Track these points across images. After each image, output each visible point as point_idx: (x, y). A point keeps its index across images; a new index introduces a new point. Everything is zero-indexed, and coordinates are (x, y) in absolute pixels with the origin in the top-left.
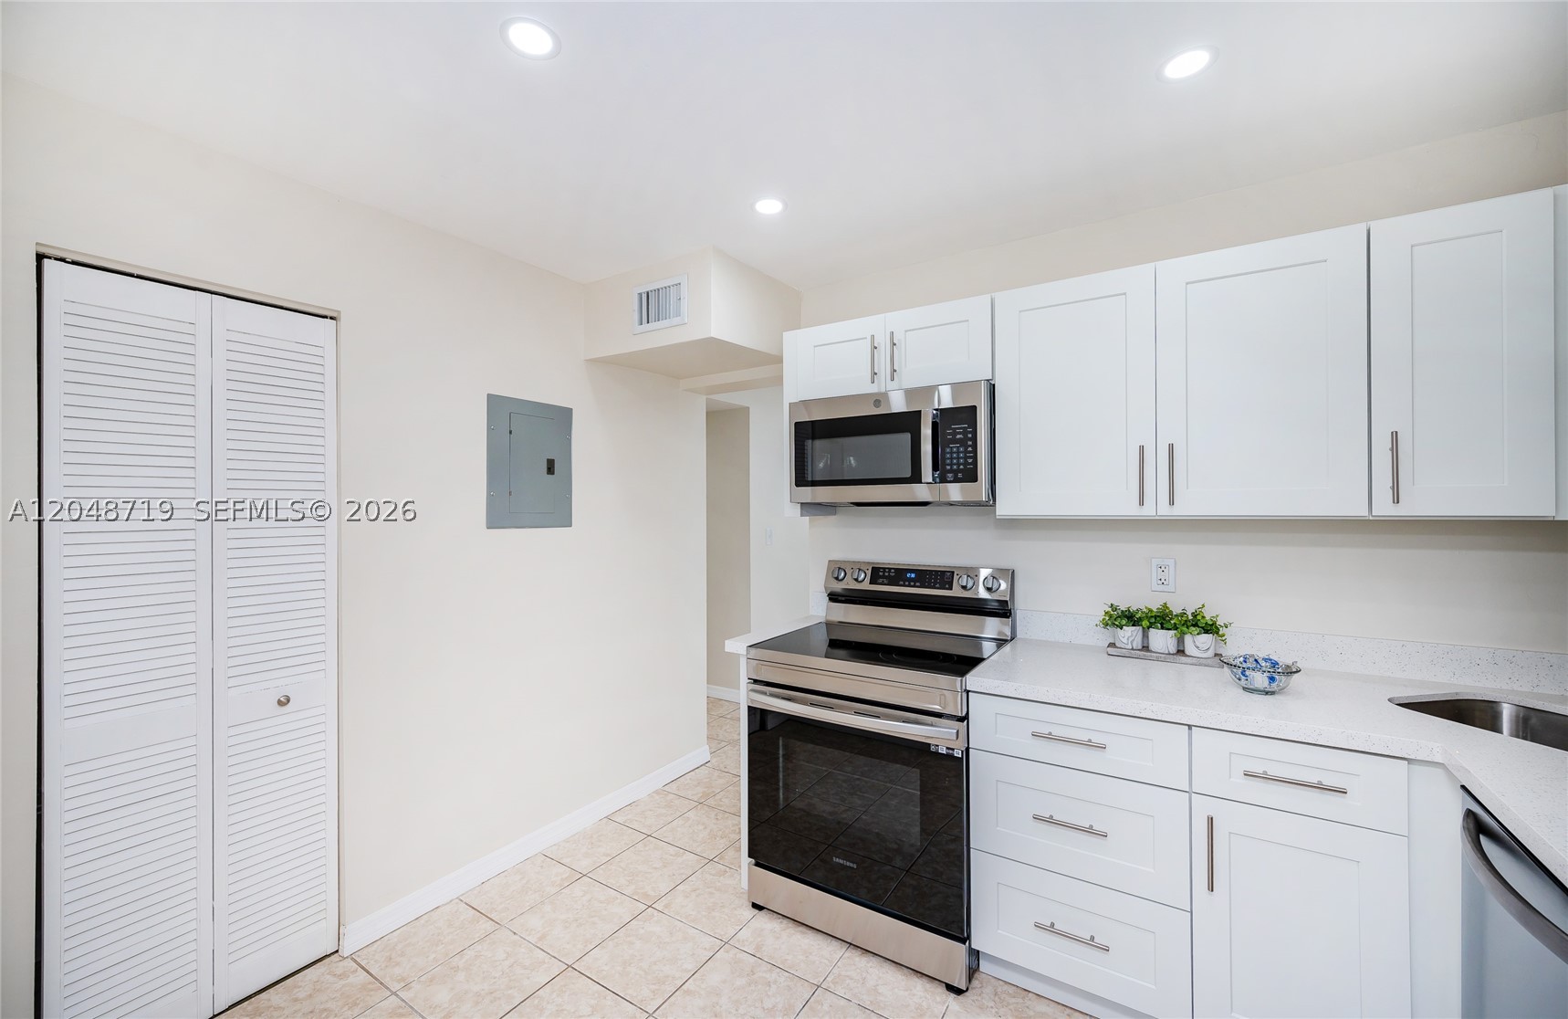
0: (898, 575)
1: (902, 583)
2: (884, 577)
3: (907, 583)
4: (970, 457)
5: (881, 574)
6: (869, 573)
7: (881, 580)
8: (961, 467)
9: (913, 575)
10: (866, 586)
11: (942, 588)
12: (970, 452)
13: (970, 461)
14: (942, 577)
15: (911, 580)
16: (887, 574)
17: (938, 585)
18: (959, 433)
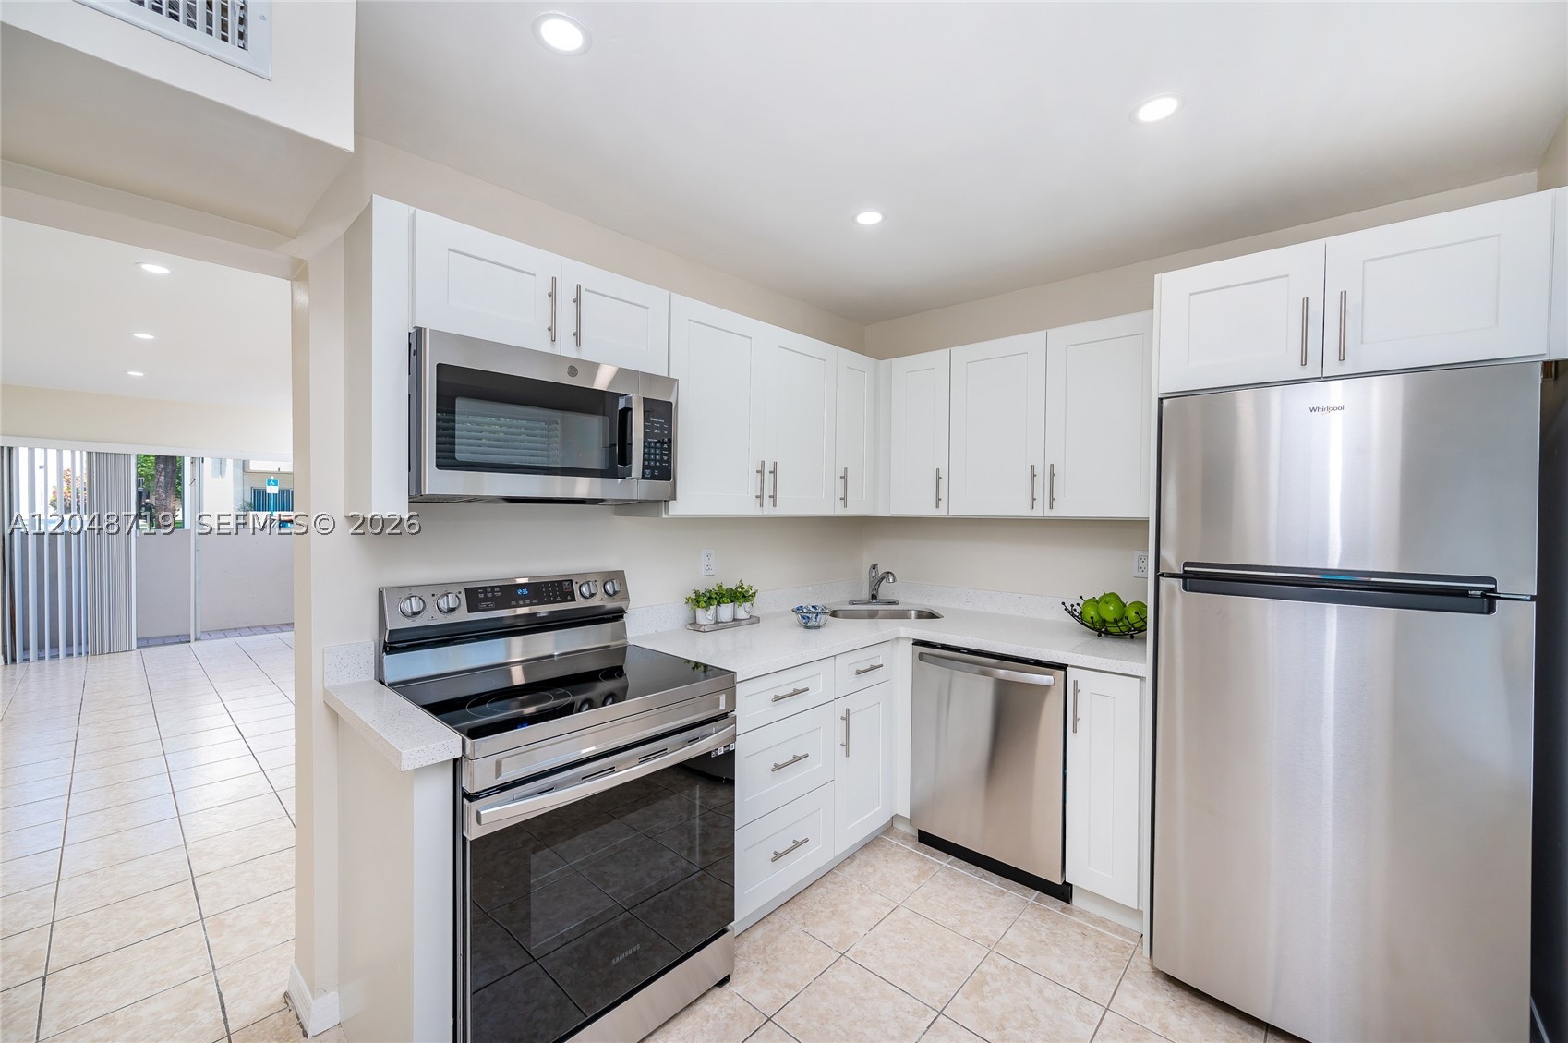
0: (507, 593)
1: (513, 603)
2: (486, 599)
3: (521, 603)
4: (665, 455)
5: (482, 596)
6: (463, 597)
7: (484, 605)
8: (658, 464)
9: (525, 592)
10: (463, 615)
11: (564, 600)
12: (666, 449)
13: (665, 458)
14: (559, 589)
15: (523, 597)
16: (490, 595)
17: (558, 599)
18: (657, 428)
